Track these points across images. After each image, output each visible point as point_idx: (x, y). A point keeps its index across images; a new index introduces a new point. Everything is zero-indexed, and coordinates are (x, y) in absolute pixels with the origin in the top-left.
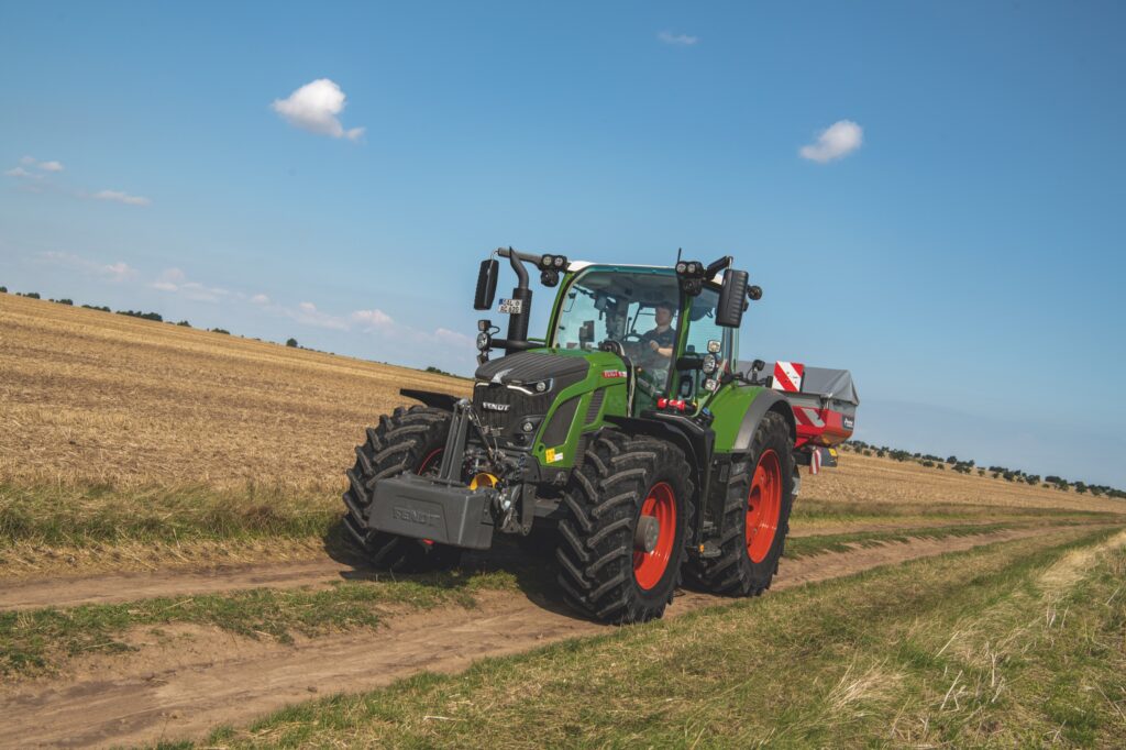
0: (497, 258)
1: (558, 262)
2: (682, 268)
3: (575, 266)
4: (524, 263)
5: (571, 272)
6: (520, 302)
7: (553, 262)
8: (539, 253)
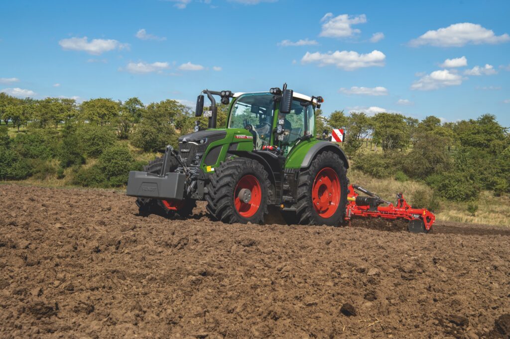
0: (203, 94)
1: (227, 94)
2: (272, 91)
3: (236, 95)
4: (213, 95)
5: (235, 98)
6: (211, 112)
7: (225, 94)
8: (220, 91)
